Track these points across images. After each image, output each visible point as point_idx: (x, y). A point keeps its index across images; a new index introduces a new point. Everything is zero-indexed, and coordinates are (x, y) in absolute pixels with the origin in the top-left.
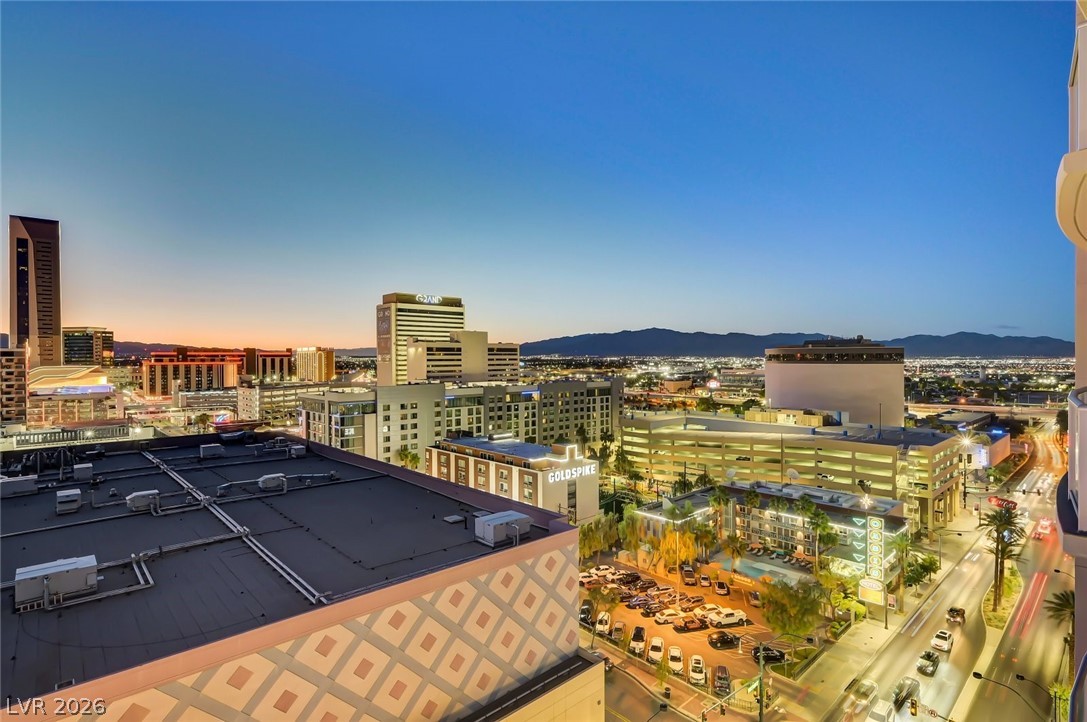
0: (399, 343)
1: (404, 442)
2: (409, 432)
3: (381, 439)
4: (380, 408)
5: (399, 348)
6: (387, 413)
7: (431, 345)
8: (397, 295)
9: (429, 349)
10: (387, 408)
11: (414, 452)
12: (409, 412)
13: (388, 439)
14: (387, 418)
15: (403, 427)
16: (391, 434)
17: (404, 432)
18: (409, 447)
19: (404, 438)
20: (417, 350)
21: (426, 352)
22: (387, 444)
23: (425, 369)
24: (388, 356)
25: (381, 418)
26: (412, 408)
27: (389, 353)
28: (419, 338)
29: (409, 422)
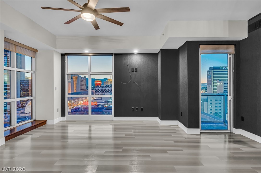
0: (214, 81)
1: (216, 111)
2: (218, 108)
3: (209, 110)
4: (209, 100)
5: (214, 83)
6: (211, 102)
7: (225, 82)
8: (213, 67)
9: (224, 83)
10: (211, 100)
11: (220, 114)
12: (218, 102)
13: (211, 110)
14: (211, 104)
15: (216, 107)
16: (212, 108)
17: (216, 108)
18: (218, 113)
19: (216, 110)
20: (220, 83)
21: (223, 86)
22: (211, 111)
23: (223, 89)
24: (211, 86)
25: (209, 103)
26: (219, 101)
27: (211, 84)
28: (221, 80)
29: (218, 105)
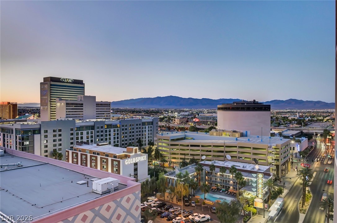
0: (52, 101)
1: (55, 148)
2: (57, 143)
3: (43, 147)
4: (42, 131)
5: (52, 103)
6: (46, 134)
7: (68, 102)
8: (51, 78)
9: (67, 104)
10: (46, 132)
11: (60, 152)
12: (57, 133)
13: (46, 146)
14: (46, 136)
15: (54, 141)
16: (48, 144)
17: (55, 143)
18: (57, 150)
19: (55, 145)
20: (61, 104)
21: (65, 108)
22: (46, 149)
23: (65, 113)
24: (46, 107)
25: (43, 137)
26: (59, 131)
27: (47, 105)
28: (62, 99)
29: (57, 138)
